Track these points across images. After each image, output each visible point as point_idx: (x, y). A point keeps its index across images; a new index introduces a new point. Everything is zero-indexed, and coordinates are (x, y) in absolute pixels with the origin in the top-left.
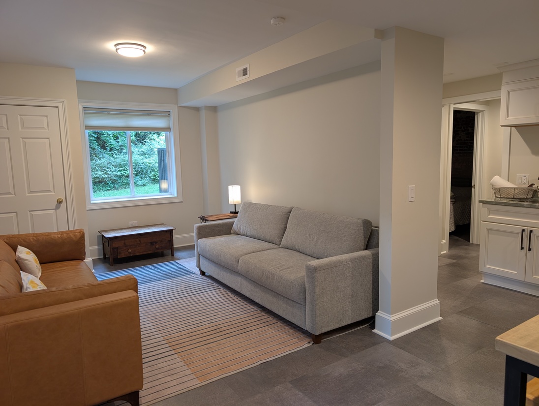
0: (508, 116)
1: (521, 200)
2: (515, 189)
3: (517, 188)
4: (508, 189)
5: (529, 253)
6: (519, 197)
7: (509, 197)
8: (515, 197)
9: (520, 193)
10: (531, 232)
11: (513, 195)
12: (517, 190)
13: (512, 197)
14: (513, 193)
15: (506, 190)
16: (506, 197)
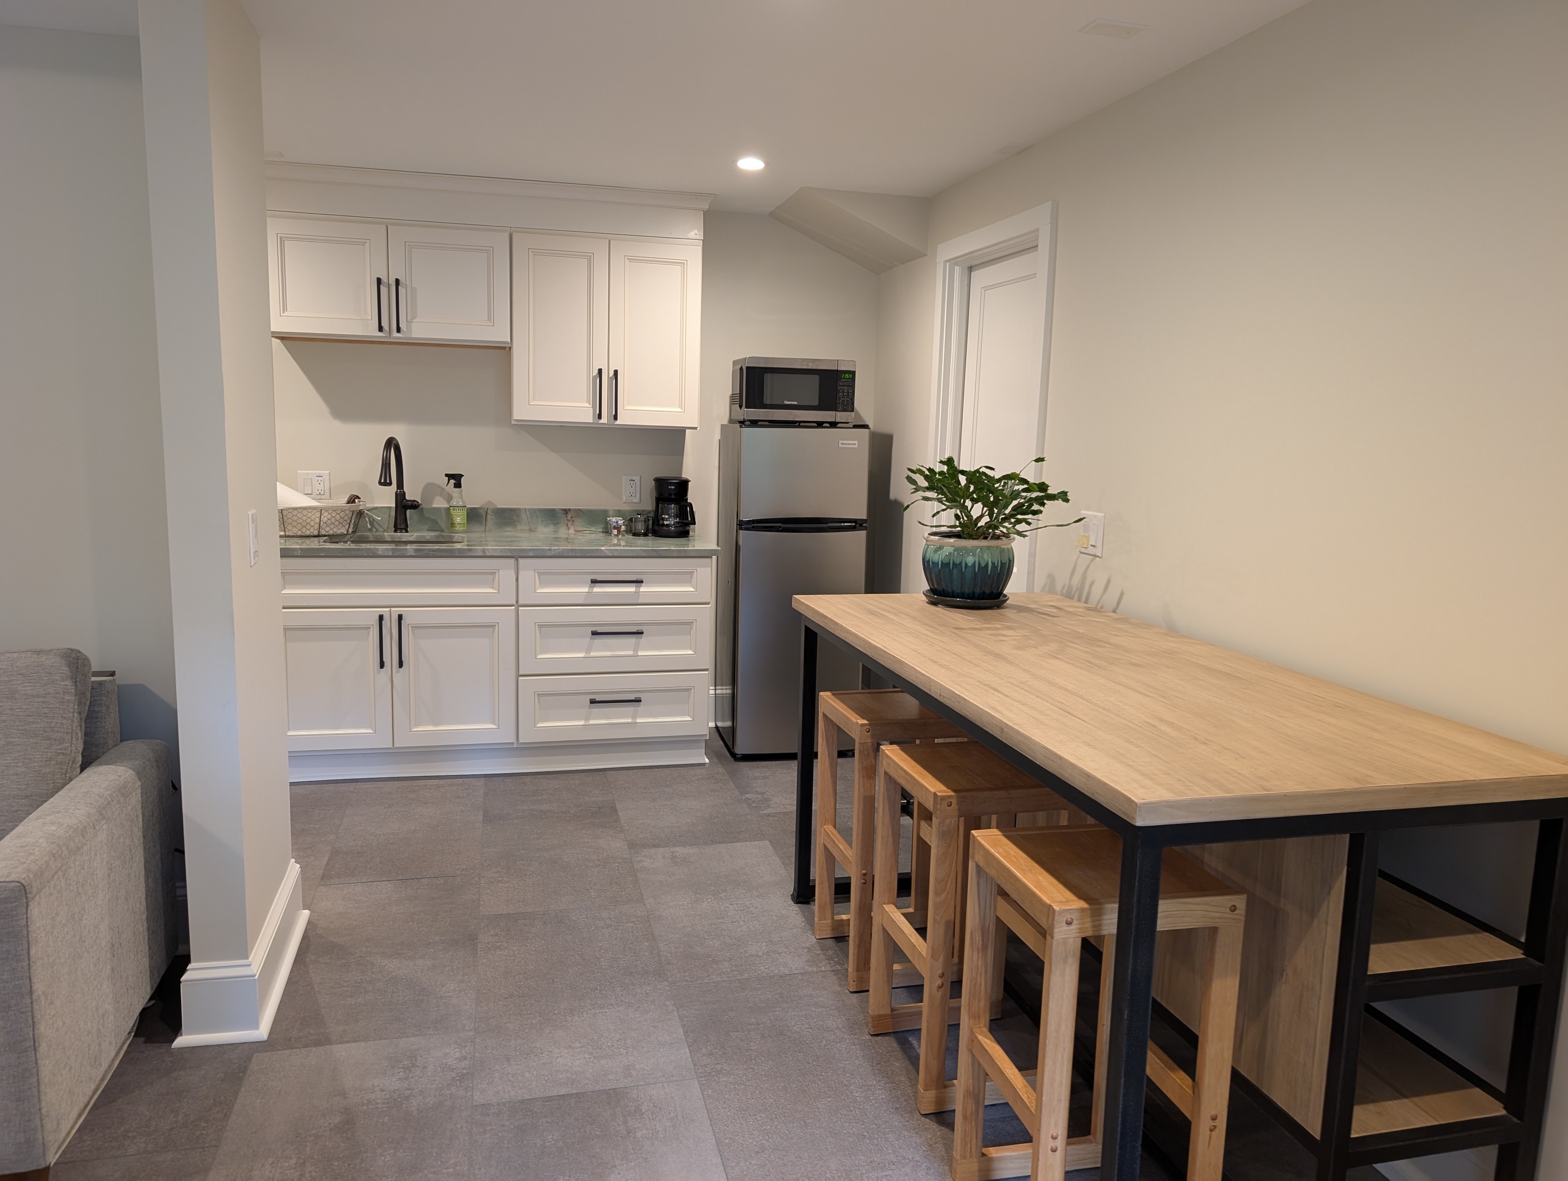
0: (285, 309)
1: (333, 538)
2: (321, 510)
3: (327, 509)
4: (305, 512)
5: (399, 675)
6: (331, 532)
7: (308, 533)
8: (323, 532)
9: (333, 520)
10: (400, 617)
11: (317, 526)
12: (326, 514)
13: (316, 533)
14: (317, 520)
15: (300, 515)
16: (299, 533)
